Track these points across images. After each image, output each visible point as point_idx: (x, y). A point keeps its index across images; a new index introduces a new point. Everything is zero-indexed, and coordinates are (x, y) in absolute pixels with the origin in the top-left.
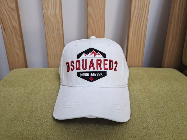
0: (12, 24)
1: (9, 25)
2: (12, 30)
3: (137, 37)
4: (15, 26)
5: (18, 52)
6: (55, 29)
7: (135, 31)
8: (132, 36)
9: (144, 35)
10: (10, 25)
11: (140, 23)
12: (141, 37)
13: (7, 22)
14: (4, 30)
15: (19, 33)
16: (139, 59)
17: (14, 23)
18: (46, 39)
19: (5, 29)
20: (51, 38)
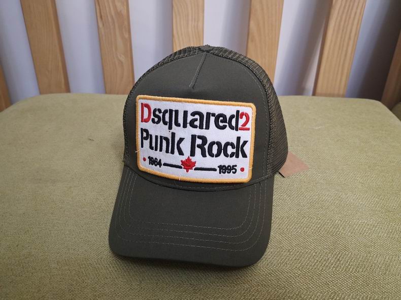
0: (115, 7)
1: (110, 8)
2: (114, 17)
3: (341, 38)
4: (121, 11)
5: (122, 58)
6: (190, 18)
7: (339, 25)
8: (333, 35)
9: (355, 34)
10: (112, 9)
11: (349, 11)
12: (350, 38)
13: (106, 4)
14: (101, 17)
15: (126, 23)
16: (341, 80)
17: (119, 5)
18: (173, 36)
19: (103, 17)
20: (182, 35)
